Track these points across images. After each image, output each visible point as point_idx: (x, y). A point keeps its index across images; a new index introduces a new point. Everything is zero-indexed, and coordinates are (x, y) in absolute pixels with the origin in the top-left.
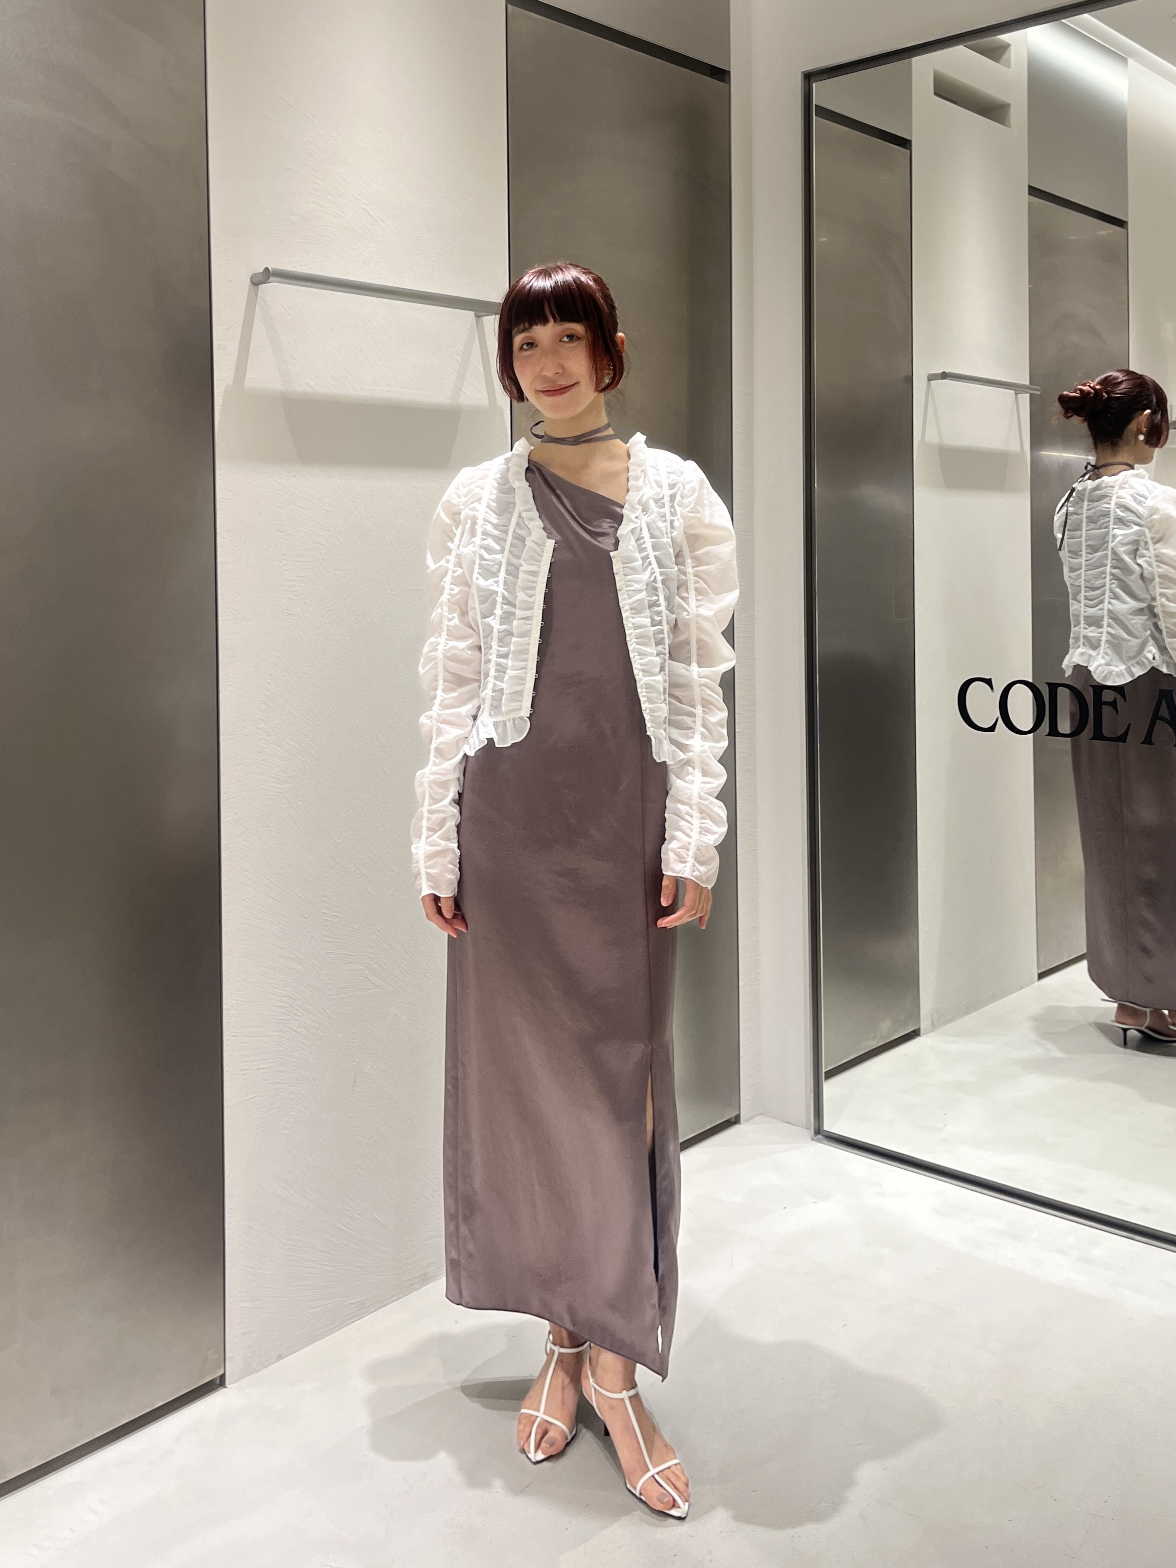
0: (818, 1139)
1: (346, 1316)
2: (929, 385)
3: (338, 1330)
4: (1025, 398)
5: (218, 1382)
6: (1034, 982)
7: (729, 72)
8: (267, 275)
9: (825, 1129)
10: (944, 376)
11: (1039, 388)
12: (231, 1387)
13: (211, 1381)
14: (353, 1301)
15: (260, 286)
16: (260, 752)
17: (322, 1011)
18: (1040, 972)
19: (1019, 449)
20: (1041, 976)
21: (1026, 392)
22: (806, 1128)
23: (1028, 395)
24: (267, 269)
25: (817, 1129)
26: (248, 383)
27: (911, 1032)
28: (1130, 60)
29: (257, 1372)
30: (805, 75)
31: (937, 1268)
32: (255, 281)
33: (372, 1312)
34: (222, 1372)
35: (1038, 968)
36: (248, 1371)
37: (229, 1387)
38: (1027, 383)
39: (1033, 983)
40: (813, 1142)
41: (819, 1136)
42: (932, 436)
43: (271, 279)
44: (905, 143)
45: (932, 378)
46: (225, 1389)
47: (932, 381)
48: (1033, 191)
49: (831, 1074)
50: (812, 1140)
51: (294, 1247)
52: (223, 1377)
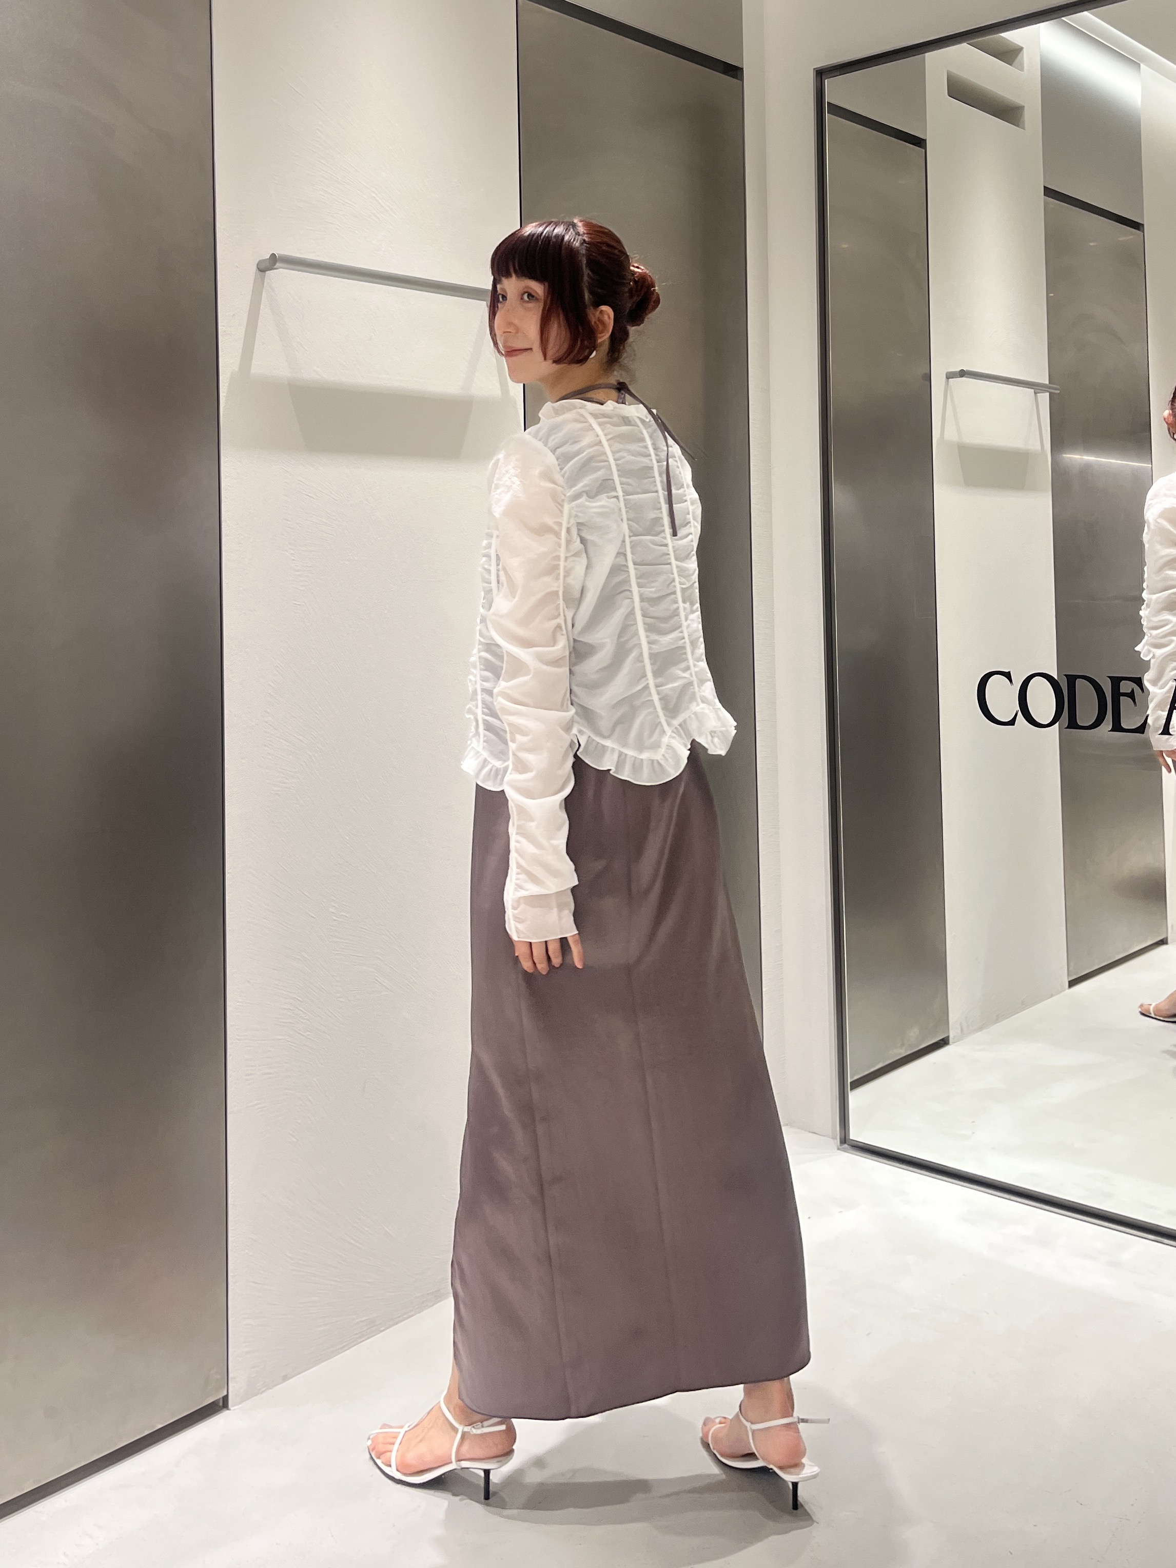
0: (843, 1148)
1: (356, 1334)
2: (947, 382)
3: (347, 1350)
4: (1045, 398)
5: (221, 1404)
6: (1065, 990)
7: (742, 69)
8: (273, 261)
9: (852, 1137)
10: (962, 374)
11: (1058, 387)
12: (234, 1410)
13: (213, 1403)
14: (363, 1319)
15: (267, 272)
16: (265, 746)
17: (330, 1014)
18: (1070, 979)
19: (1039, 448)
20: (1072, 984)
21: (1047, 391)
22: (833, 1138)
23: (1047, 394)
24: (273, 255)
25: (843, 1140)
26: (254, 370)
27: (940, 1040)
28: (1142, 65)
29: (262, 1393)
30: (816, 71)
31: (964, 1275)
32: (262, 266)
33: (383, 1331)
34: (225, 1393)
35: (1068, 975)
36: (252, 1392)
37: (232, 1409)
38: (1047, 382)
39: (1062, 990)
40: (839, 1151)
41: (846, 1146)
42: (951, 435)
43: (278, 265)
44: (919, 142)
45: (950, 376)
46: (228, 1411)
47: (950, 379)
48: (1048, 192)
49: (857, 1084)
50: (838, 1149)
51: (301, 1262)
52: (225, 1399)
